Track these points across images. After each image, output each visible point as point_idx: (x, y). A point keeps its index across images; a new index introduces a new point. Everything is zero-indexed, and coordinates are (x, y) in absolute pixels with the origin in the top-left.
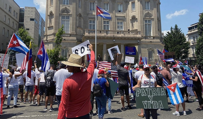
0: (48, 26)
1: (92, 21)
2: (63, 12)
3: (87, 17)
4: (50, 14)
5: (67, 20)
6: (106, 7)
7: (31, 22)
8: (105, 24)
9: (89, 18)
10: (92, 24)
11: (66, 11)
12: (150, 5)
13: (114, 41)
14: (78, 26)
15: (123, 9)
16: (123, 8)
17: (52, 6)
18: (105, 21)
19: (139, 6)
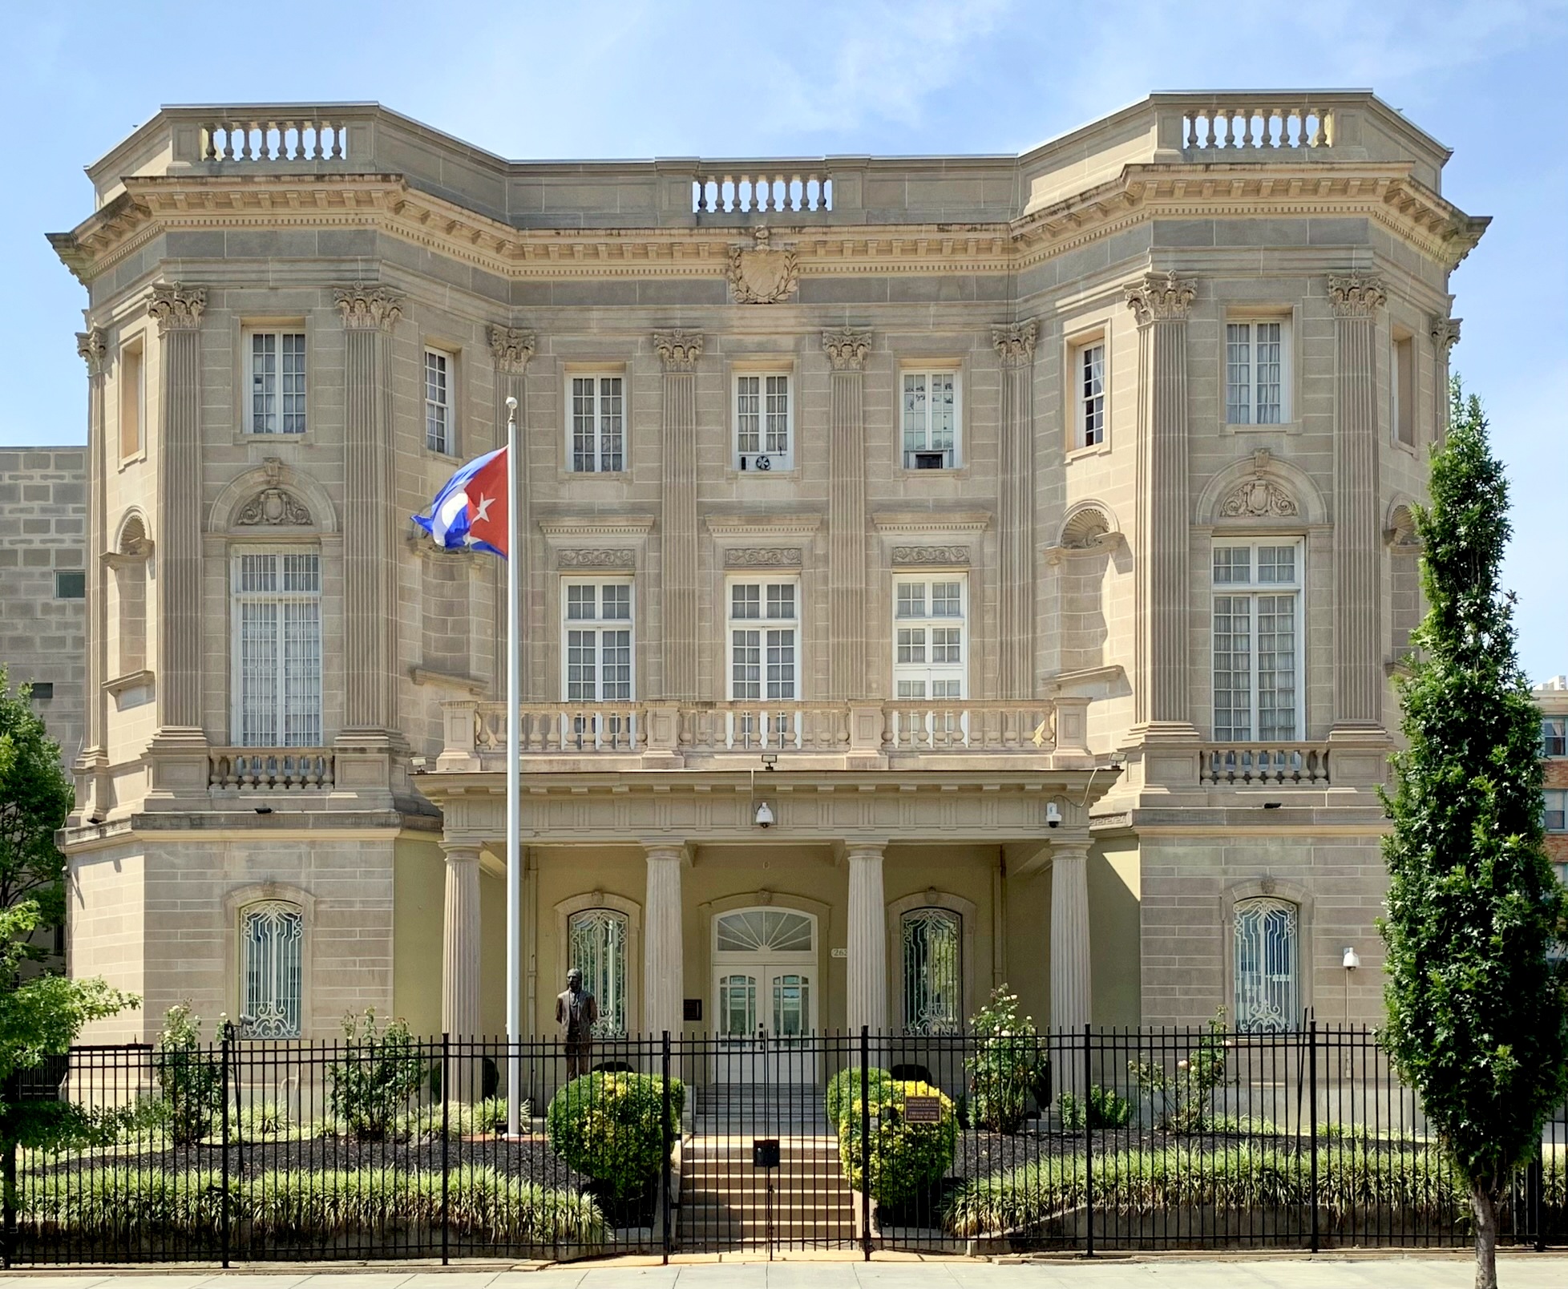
0: (114, 673)
1: (599, 594)
2: (244, 513)
3: (539, 554)
4: (126, 544)
5: (290, 594)
6: (763, 414)
7: (69, 612)
8: (755, 614)
9: (565, 565)
10: (599, 624)
11: (274, 506)
12: (1302, 370)
13: (764, 815)
14: (418, 661)
15: (969, 432)
16: (969, 414)
17: (140, 455)
18: (755, 589)
19: (1142, 391)
